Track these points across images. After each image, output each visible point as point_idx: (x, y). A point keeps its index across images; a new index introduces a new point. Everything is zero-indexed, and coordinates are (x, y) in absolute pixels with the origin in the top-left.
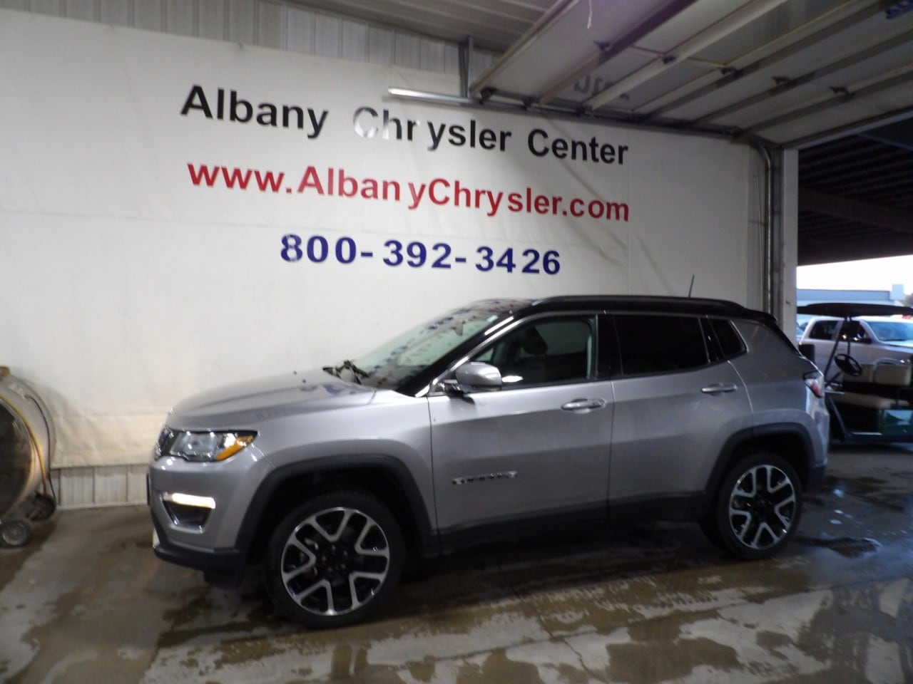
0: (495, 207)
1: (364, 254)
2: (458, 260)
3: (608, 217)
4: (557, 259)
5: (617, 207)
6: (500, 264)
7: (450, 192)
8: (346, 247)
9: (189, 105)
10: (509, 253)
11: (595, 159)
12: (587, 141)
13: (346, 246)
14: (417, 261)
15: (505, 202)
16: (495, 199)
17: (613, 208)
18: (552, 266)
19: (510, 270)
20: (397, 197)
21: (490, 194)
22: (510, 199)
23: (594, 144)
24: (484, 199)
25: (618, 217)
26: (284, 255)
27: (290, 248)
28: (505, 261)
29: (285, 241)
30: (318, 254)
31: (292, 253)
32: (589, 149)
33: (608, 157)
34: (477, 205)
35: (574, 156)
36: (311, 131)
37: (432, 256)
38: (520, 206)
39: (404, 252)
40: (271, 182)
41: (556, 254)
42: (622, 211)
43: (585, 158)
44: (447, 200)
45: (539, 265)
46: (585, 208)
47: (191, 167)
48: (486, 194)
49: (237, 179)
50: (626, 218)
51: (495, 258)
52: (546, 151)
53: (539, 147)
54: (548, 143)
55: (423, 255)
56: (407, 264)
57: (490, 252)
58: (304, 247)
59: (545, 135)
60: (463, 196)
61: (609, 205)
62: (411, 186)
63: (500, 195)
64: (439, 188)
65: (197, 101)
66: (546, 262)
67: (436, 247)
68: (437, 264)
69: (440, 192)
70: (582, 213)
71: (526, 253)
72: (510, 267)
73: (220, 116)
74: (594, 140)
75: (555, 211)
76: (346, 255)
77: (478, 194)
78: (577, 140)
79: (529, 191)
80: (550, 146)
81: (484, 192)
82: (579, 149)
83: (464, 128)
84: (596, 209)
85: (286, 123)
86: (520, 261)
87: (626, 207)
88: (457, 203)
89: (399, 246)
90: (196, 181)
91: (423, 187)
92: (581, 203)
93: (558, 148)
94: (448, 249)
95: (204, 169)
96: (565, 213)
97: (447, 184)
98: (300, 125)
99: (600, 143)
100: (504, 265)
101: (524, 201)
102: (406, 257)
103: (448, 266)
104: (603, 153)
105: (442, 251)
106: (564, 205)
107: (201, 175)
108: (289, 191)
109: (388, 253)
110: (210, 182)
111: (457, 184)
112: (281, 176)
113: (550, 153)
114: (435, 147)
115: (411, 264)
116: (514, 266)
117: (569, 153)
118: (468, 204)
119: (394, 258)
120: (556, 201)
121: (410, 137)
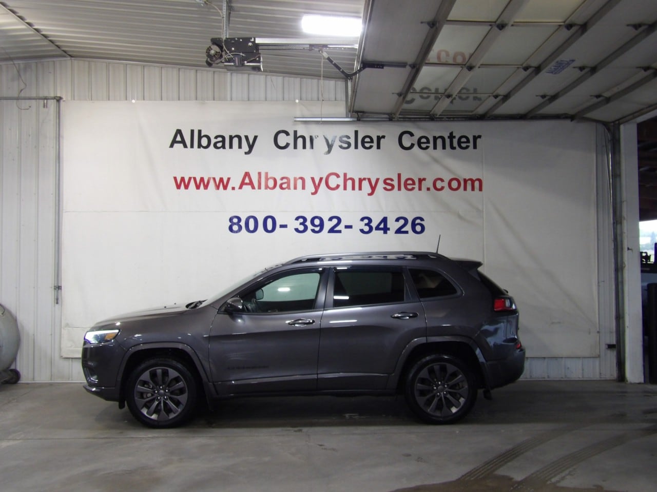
0: (373, 189)
1: (282, 226)
2: (347, 227)
3: (465, 189)
4: (422, 222)
5: (473, 181)
6: (378, 228)
7: (340, 181)
8: (270, 223)
9: (174, 142)
10: (385, 220)
11: (453, 148)
12: (446, 135)
13: (270, 221)
14: (317, 229)
15: (381, 185)
16: (373, 183)
17: (469, 183)
18: (418, 228)
19: (385, 232)
20: (303, 188)
21: (369, 180)
22: (385, 182)
23: (451, 137)
24: (365, 184)
25: (473, 189)
26: (231, 229)
27: (235, 224)
28: (382, 226)
29: (231, 220)
30: (252, 227)
31: (235, 228)
32: (448, 141)
33: (464, 145)
34: (360, 188)
35: (435, 148)
36: (247, 149)
37: (328, 225)
38: (393, 186)
39: (308, 223)
40: (223, 184)
41: (422, 219)
42: (477, 184)
43: (444, 148)
44: (338, 186)
45: (408, 228)
46: (446, 184)
47: (175, 178)
48: (367, 180)
49: (202, 184)
50: (481, 189)
51: (374, 224)
52: (412, 145)
53: (406, 143)
54: (415, 140)
55: (322, 225)
56: (311, 231)
57: (370, 220)
58: (243, 223)
59: (412, 134)
60: (349, 183)
61: (465, 181)
62: (313, 179)
63: (377, 180)
64: (332, 178)
65: (179, 139)
66: (414, 225)
67: (331, 219)
68: (332, 230)
69: (333, 182)
70: (442, 188)
71: (397, 220)
72: (386, 230)
73: (192, 146)
74: (451, 134)
75: (420, 189)
76: (270, 227)
77: (361, 181)
78: (437, 135)
79: (399, 175)
80: (416, 142)
81: (364, 179)
82: (439, 142)
83: (350, 136)
84: (454, 184)
85: (231, 147)
86: (393, 225)
87: (480, 181)
88: (345, 188)
89: (305, 219)
90: (178, 187)
91: (321, 179)
92: (442, 180)
93: (421, 143)
94: (339, 220)
95: (183, 179)
96: (428, 189)
97: (338, 176)
98: (240, 147)
99: (457, 135)
100: (381, 229)
101: (395, 183)
102: (310, 227)
103: (340, 232)
104: (459, 143)
105: (335, 221)
106: (428, 183)
107: (182, 183)
108: (233, 188)
109: (297, 224)
110: (186, 187)
111: (345, 175)
112: (229, 179)
113: (416, 147)
114: (329, 152)
115: (313, 231)
116: (389, 229)
117: (431, 145)
118: (353, 188)
119: (301, 228)
120: (421, 181)
121: (312, 147)
